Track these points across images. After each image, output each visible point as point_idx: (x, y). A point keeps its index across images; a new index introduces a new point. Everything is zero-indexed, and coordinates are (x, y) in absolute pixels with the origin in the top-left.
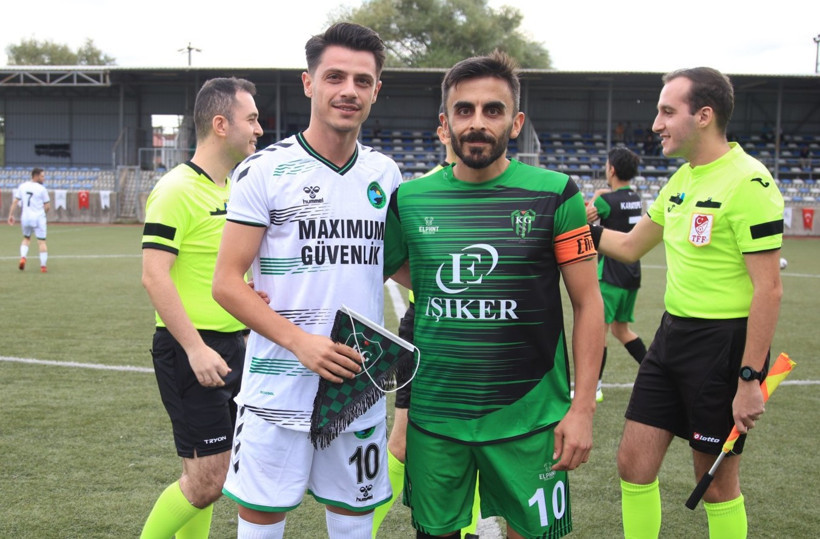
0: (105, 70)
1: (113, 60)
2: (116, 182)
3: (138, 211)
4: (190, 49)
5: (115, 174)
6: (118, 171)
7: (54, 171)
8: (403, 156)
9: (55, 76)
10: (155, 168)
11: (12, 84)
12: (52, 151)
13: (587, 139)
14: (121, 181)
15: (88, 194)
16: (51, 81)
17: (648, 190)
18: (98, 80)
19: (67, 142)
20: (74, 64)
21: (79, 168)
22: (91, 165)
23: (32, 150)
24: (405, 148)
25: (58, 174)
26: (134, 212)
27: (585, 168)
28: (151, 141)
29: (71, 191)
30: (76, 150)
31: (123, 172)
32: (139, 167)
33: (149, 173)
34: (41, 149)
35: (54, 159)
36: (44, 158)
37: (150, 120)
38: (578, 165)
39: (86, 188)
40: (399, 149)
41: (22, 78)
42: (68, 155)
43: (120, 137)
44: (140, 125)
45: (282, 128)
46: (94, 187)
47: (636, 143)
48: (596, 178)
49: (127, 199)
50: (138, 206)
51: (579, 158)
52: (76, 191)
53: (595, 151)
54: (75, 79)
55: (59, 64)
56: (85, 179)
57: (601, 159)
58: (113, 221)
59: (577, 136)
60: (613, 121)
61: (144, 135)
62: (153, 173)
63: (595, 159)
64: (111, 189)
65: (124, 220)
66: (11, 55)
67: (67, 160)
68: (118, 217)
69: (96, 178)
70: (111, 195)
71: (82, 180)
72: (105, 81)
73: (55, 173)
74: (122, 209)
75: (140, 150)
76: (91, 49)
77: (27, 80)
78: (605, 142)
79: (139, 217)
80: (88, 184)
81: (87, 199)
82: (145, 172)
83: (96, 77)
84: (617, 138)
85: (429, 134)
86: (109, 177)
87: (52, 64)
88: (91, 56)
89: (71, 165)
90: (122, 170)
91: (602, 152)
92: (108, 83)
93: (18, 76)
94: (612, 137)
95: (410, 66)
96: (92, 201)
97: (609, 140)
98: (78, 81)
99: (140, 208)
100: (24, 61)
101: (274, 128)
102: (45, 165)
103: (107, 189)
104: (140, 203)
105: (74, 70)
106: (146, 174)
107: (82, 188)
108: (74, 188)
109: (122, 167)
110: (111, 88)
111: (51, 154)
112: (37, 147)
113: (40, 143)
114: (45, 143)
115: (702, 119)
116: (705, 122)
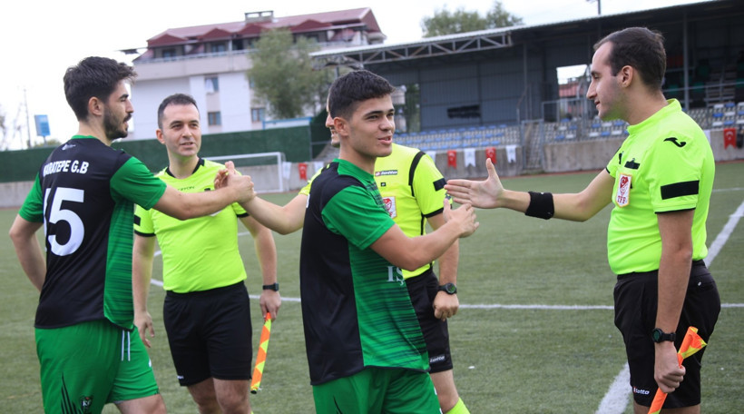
0: (507, 32)
1: (521, 20)
2: (521, 137)
3: (543, 162)
5: (520, 129)
6: (522, 127)
7: (463, 132)
9: (460, 43)
10: (558, 118)
11: (421, 56)
12: (463, 113)
14: (526, 135)
15: (495, 150)
16: (457, 48)
18: (501, 42)
19: (477, 103)
20: (484, 29)
21: (487, 127)
22: (497, 122)
23: (445, 113)
25: (467, 134)
26: (540, 162)
28: (558, 93)
29: (480, 149)
30: (485, 110)
31: (528, 127)
32: (541, 120)
33: (554, 124)
34: (453, 113)
35: (465, 120)
36: (457, 120)
37: (556, 72)
39: (494, 145)
41: (430, 49)
42: (478, 115)
43: (524, 94)
44: (545, 78)
45: (691, 63)
46: (501, 144)
49: (532, 152)
50: (543, 157)
52: (484, 148)
54: (479, 44)
55: (469, 31)
56: (493, 136)
58: (519, 173)
61: (550, 88)
62: (557, 125)
64: (517, 143)
65: (530, 172)
66: (425, 28)
67: (477, 120)
68: (524, 169)
69: (504, 134)
70: (517, 149)
71: (489, 138)
72: (507, 42)
73: (465, 134)
74: (527, 161)
75: (543, 103)
77: (435, 49)
79: (544, 168)
80: (495, 141)
82: (550, 125)
83: (497, 38)
86: (515, 132)
87: (462, 31)
88: (499, 18)
89: (481, 124)
90: (526, 125)
92: (510, 43)
93: (427, 48)
96: (499, 156)
98: (482, 46)
99: (546, 159)
100: (437, 32)
101: (682, 66)
102: (457, 127)
103: (513, 143)
104: (545, 154)
105: (477, 36)
106: (550, 126)
107: (490, 144)
108: (482, 146)
109: (527, 121)
110: (514, 48)
111: (462, 116)
112: (450, 110)
113: (452, 106)
114: (456, 106)
115: (624, 79)
116: (627, 82)
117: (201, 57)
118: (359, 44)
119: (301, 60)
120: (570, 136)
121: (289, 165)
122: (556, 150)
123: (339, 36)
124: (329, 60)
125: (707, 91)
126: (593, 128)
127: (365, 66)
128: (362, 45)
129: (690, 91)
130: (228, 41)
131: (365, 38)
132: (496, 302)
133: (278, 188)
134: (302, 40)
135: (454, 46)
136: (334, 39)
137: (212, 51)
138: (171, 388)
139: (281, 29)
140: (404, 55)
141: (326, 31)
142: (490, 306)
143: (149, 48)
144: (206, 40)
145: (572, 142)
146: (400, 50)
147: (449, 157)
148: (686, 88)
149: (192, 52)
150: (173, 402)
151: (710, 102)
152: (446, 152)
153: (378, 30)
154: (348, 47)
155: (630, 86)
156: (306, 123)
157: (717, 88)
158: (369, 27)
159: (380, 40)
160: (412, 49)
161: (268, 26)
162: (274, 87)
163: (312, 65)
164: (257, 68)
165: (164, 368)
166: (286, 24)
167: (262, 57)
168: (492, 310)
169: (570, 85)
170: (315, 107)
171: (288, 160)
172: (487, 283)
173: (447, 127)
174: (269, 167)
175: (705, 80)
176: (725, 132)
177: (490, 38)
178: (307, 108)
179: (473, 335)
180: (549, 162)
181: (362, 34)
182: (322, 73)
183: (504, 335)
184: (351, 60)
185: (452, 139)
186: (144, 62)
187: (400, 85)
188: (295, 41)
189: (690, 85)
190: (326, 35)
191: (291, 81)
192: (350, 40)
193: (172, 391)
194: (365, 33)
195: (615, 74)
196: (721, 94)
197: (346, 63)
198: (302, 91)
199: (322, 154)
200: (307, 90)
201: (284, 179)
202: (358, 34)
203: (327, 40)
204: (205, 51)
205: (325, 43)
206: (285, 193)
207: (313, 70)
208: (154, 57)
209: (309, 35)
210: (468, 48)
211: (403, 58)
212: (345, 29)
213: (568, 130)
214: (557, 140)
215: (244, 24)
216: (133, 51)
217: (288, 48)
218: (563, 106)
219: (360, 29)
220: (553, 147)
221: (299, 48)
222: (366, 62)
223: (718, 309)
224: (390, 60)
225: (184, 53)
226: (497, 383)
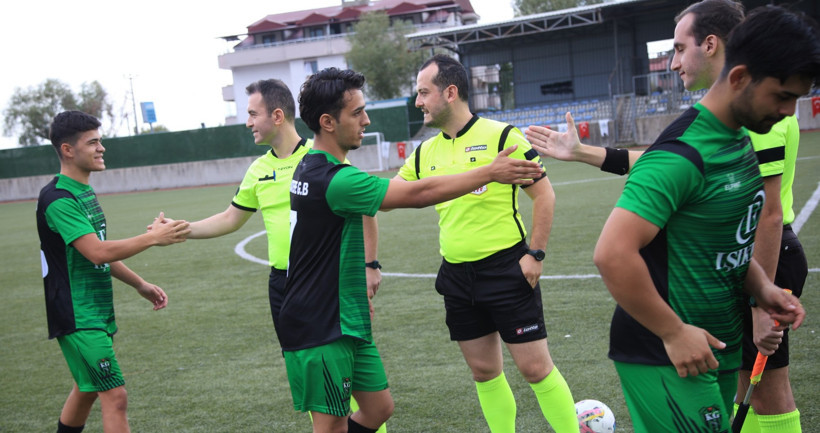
0: (597, 9)
2: (613, 112)
3: (635, 135)
5: (612, 104)
6: (614, 102)
7: (556, 108)
9: (551, 21)
10: (649, 92)
11: (514, 35)
12: (556, 89)
14: (618, 109)
15: (587, 125)
16: (549, 26)
18: (591, 19)
19: (569, 79)
20: (574, 6)
21: (579, 102)
22: (590, 98)
23: (538, 90)
25: (560, 110)
26: (632, 135)
28: (648, 67)
30: (579, 87)
31: (619, 102)
32: (633, 94)
33: (645, 98)
34: (547, 89)
35: (558, 97)
36: (550, 97)
37: (646, 47)
39: (586, 120)
41: (522, 28)
42: (571, 91)
43: (615, 69)
44: (635, 54)
46: (594, 118)
49: (624, 126)
50: (635, 130)
54: (570, 21)
55: (560, 9)
56: (586, 111)
61: (641, 63)
62: (648, 98)
64: (609, 117)
66: (517, 8)
67: (570, 96)
68: (616, 142)
69: (596, 109)
70: (609, 124)
71: (582, 113)
72: (597, 19)
73: (558, 110)
74: (620, 134)
75: (634, 78)
77: (527, 28)
79: (636, 140)
80: (588, 116)
81: (587, 129)
82: (641, 98)
83: (588, 15)
86: (607, 107)
87: (553, 10)
89: (574, 99)
90: (618, 99)
92: (601, 20)
93: (519, 27)
96: (592, 131)
98: (573, 23)
99: (638, 132)
100: (529, 11)
102: (550, 103)
103: (605, 118)
104: (637, 127)
105: (569, 13)
106: (642, 100)
107: (583, 119)
109: (618, 96)
110: (605, 24)
111: (556, 93)
112: (543, 87)
113: (545, 83)
114: (549, 83)
115: (709, 48)
116: (712, 51)
117: (300, 42)
118: (453, 25)
119: (398, 42)
120: (661, 109)
121: (388, 144)
122: (647, 123)
123: (433, 17)
124: (424, 41)
126: (684, 101)
127: (459, 46)
128: (456, 25)
130: (326, 25)
131: (458, 18)
132: (591, 273)
133: (378, 167)
134: (398, 23)
135: (546, 24)
136: (428, 21)
137: (311, 36)
138: (276, 363)
139: (378, 12)
140: (497, 34)
141: (420, 13)
142: (585, 276)
143: (249, 34)
144: (304, 25)
145: (663, 115)
146: (493, 30)
149: (292, 37)
150: (278, 376)
153: (472, 11)
154: (442, 28)
155: (715, 55)
156: (403, 103)
158: (463, 8)
159: (473, 20)
160: (505, 28)
161: (363, 10)
162: (371, 70)
163: (409, 45)
164: (354, 50)
165: (270, 343)
166: (381, 8)
167: (360, 40)
168: (587, 280)
169: (660, 59)
170: (412, 88)
171: (386, 140)
172: (582, 254)
173: (541, 104)
174: (368, 147)
176: (814, 100)
177: (581, 16)
178: (405, 89)
179: (569, 305)
180: (641, 135)
181: (456, 15)
182: (418, 54)
183: (599, 304)
184: (446, 40)
185: (546, 115)
186: (245, 48)
187: (494, 64)
188: (391, 25)
190: (421, 18)
191: (389, 62)
192: (444, 21)
193: (277, 366)
194: (458, 13)
195: (699, 45)
197: (441, 43)
198: (399, 71)
199: (420, 133)
200: (404, 71)
201: (383, 159)
202: (452, 15)
203: (422, 22)
204: (304, 36)
205: (420, 25)
206: (384, 171)
207: (409, 51)
208: (255, 43)
209: (405, 18)
210: (559, 25)
211: (496, 37)
212: (439, 10)
213: (659, 103)
214: (648, 113)
215: (341, 8)
216: (234, 38)
217: (386, 31)
218: (654, 80)
219: (454, 10)
220: (644, 120)
221: (395, 31)
222: (460, 43)
223: (805, 273)
224: (483, 40)
225: (283, 39)
226: (592, 350)
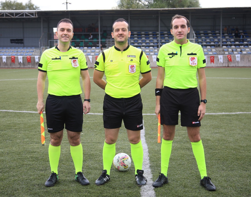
0: (35, 12)
1: (39, 8)
2: (40, 53)
4: (67, 3)
5: (40, 50)
6: (41, 49)
7: (17, 49)
8: (145, 41)
9: (17, 14)
11: (1, 17)
12: (17, 42)
13: (213, 33)
15: (30, 57)
16: (16, 16)
17: (236, 51)
18: (33, 15)
19: (22, 38)
21: (27, 48)
22: (31, 47)
23: (9, 41)
24: (146, 38)
25: (19, 50)
27: (212, 43)
28: (53, 37)
29: (24, 56)
30: (25, 41)
32: (49, 47)
34: (13, 41)
35: (17, 45)
36: (14, 44)
37: (53, 29)
38: (210, 42)
39: (30, 55)
40: (144, 38)
42: (23, 43)
43: (42, 36)
44: (49, 31)
45: (101, 32)
46: (33, 55)
47: (232, 34)
48: (217, 47)
51: (210, 40)
52: (26, 56)
53: (216, 37)
54: (24, 15)
56: (29, 52)
57: (218, 40)
59: (209, 32)
60: (223, 26)
63: (216, 40)
64: (39, 55)
67: (22, 45)
69: (33, 51)
70: (39, 58)
72: (35, 16)
73: (18, 50)
75: (49, 41)
76: (30, 4)
77: (6, 15)
78: (220, 34)
80: (30, 54)
81: (30, 59)
83: (32, 14)
84: (225, 32)
85: (155, 33)
86: (38, 51)
88: (30, 6)
89: (24, 47)
90: (43, 48)
91: (219, 37)
92: (37, 16)
94: (222, 32)
95: (148, 8)
96: (32, 60)
97: (221, 33)
101: (98, 32)
102: (15, 47)
105: (24, 12)
107: (28, 55)
108: (25, 55)
110: (38, 18)
111: (16, 43)
112: (11, 40)
113: (12, 39)
114: (14, 39)
125: (107, 42)
129: (101, 41)
147: (12, 59)
148: (100, 40)
151: (108, 46)
152: (10, 56)
157: (110, 41)
173: (11, 47)
175: (106, 38)
185: (13, 52)
189: (101, 39)
196: (111, 43)
210: (20, 16)
